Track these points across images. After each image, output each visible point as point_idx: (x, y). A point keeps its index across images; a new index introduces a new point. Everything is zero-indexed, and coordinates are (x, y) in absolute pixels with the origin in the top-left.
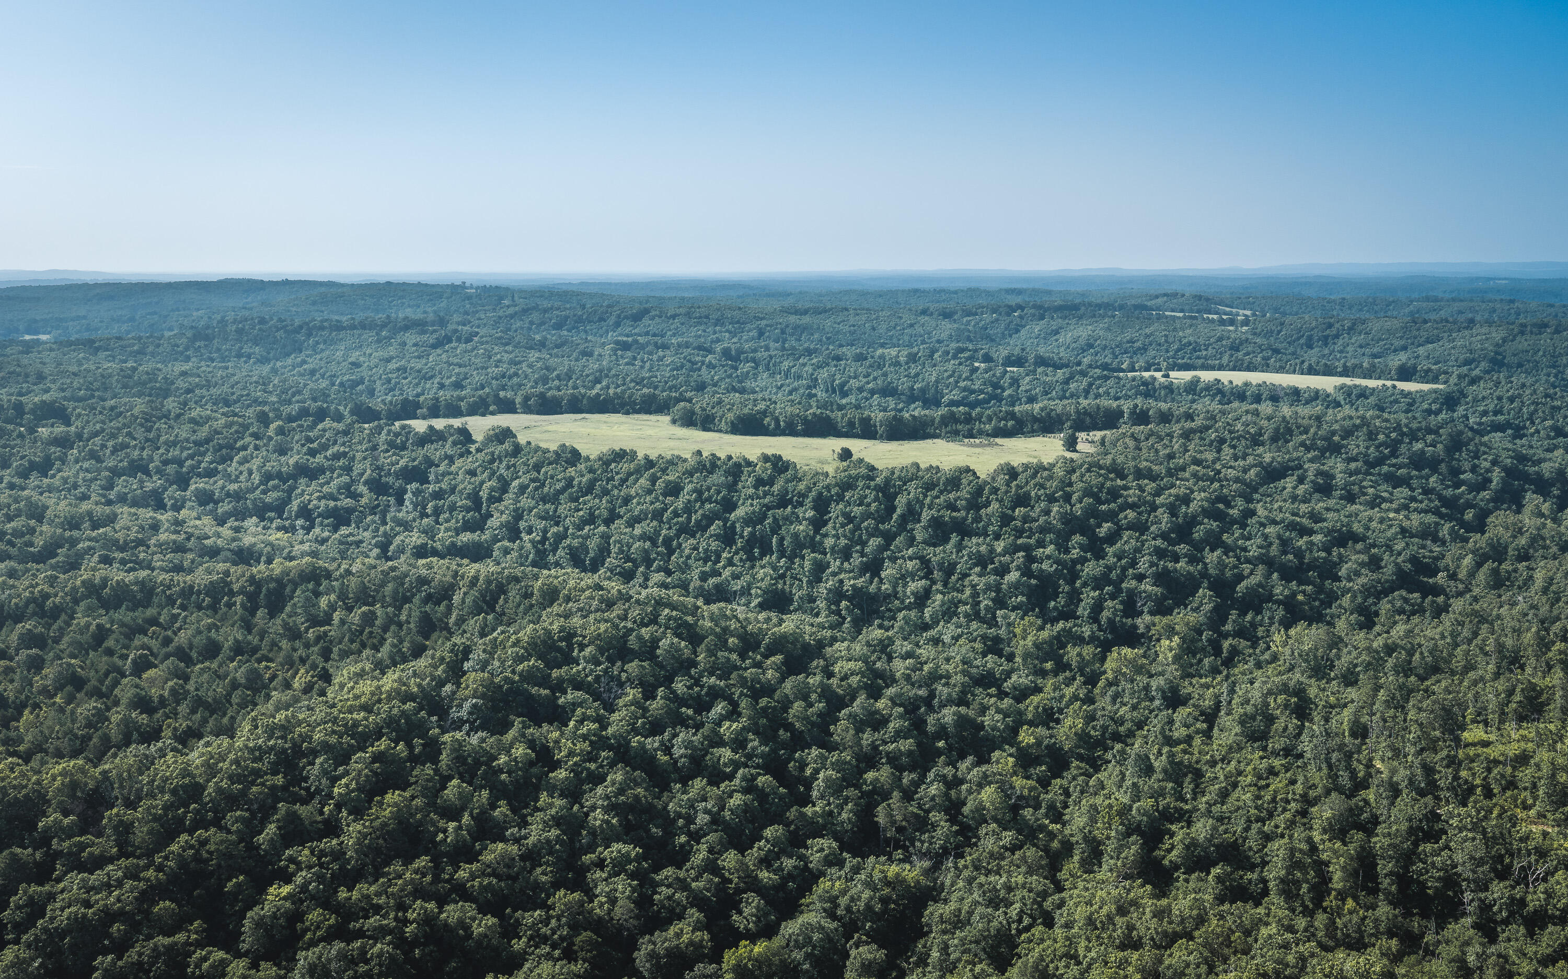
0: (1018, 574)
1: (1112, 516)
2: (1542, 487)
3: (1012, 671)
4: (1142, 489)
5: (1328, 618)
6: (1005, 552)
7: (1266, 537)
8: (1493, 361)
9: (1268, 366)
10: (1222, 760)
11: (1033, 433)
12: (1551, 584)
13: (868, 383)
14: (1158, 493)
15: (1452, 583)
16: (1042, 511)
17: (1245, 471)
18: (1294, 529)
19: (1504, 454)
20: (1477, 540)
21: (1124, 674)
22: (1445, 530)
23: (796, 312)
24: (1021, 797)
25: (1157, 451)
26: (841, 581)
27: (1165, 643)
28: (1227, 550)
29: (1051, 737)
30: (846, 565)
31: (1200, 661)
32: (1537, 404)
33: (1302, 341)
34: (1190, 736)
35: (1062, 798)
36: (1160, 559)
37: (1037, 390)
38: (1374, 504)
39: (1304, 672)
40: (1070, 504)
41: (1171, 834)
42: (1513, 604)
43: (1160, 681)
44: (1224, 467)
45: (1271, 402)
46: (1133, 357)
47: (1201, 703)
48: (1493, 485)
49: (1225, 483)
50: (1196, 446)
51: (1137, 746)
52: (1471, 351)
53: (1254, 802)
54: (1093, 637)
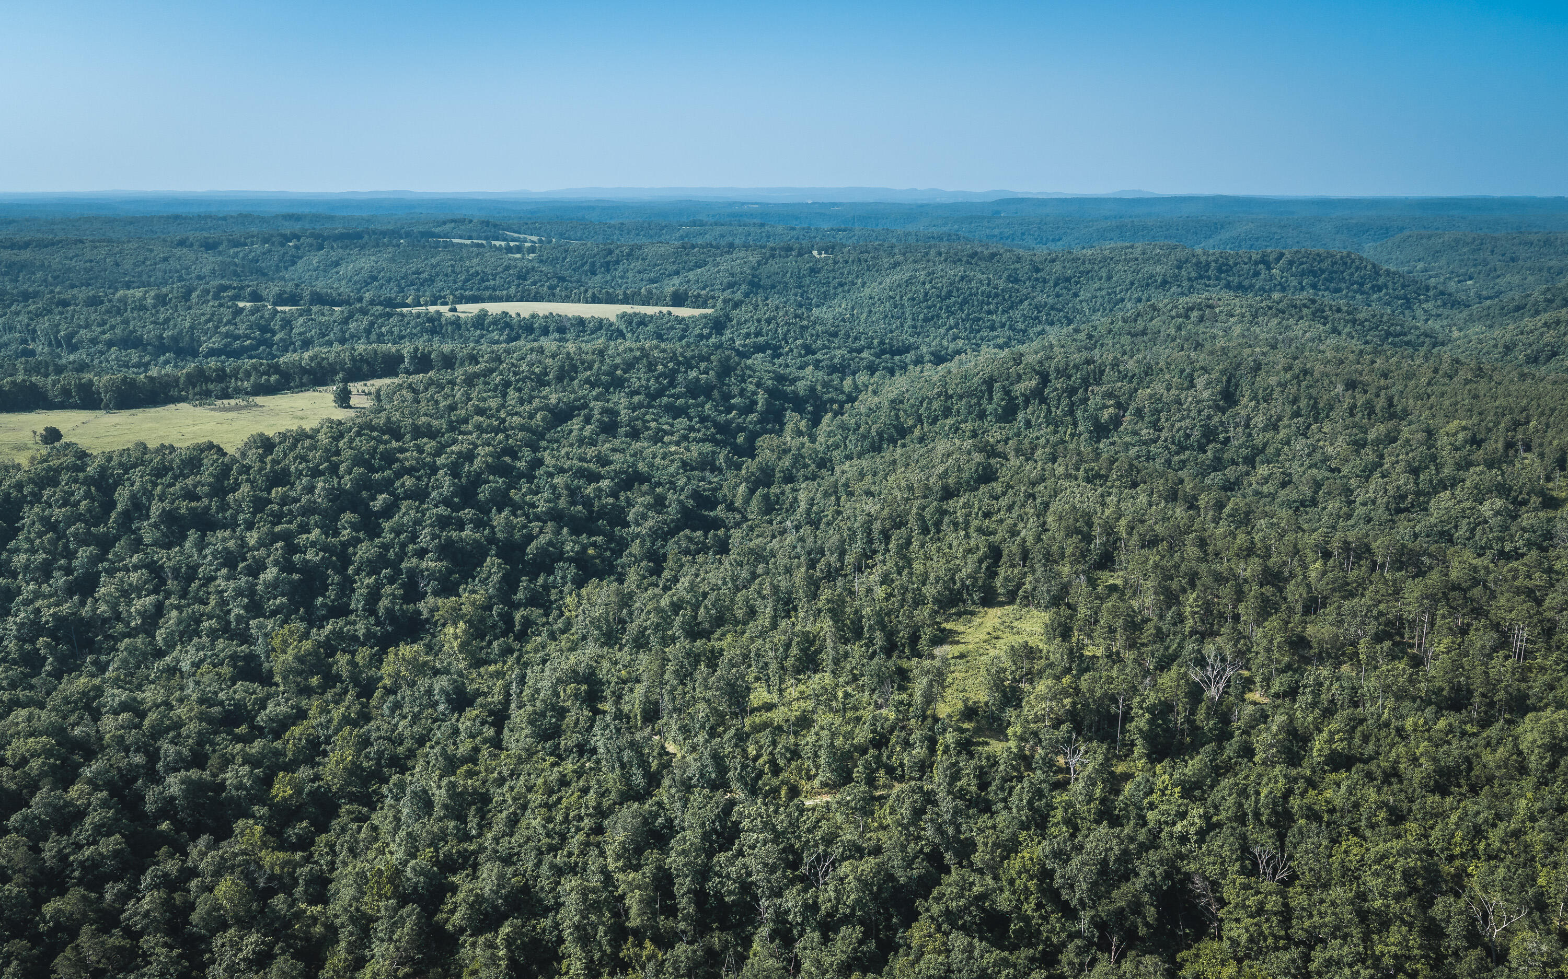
0: (275, 570)
1: (386, 486)
2: (798, 404)
3: (268, 697)
4: (420, 451)
5: (619, 569)
6: (261, 544)
7: (554, 488)
8: (751, 284)
9: (554, 295)
10: (511, 775)
11: (302, 387)
12: (812, 505)
13: (104, 333)
14: (438, 453)
15: (730, 514)
16: (304, 488)
17: (531, 417)
18: (582, 476)
19: (766, 376)
20: (750, 466)
21: (403, 679)
22: (721, 458)
23: (13, 246)
24: (272, 877)
25: (437, 402)
26: (38, 611)
27: (450, 630)
28: (515, 508)
29: (317, 778)
30: (45, 587)
31: (490, 643)
32: (790, 324)
33: (586, 268)
34: (476, 750)
35: (329, 858)
36: (442, 529)
37: (313, 332)
38: (657, 439)
39: (596, 640)
40: (338, 476)
41: (454, 889)
42: (783, 532)
43: (443, 682)
44: (508, 415)
45: (556, 335)
46: (418, 290)
47: (490, 700)
48: (759, 407)
49: (510, 432)
50: (479, 393)
51: (417, 770)
52: (732, 275)
53: (544, 827)
54: (369, 635)
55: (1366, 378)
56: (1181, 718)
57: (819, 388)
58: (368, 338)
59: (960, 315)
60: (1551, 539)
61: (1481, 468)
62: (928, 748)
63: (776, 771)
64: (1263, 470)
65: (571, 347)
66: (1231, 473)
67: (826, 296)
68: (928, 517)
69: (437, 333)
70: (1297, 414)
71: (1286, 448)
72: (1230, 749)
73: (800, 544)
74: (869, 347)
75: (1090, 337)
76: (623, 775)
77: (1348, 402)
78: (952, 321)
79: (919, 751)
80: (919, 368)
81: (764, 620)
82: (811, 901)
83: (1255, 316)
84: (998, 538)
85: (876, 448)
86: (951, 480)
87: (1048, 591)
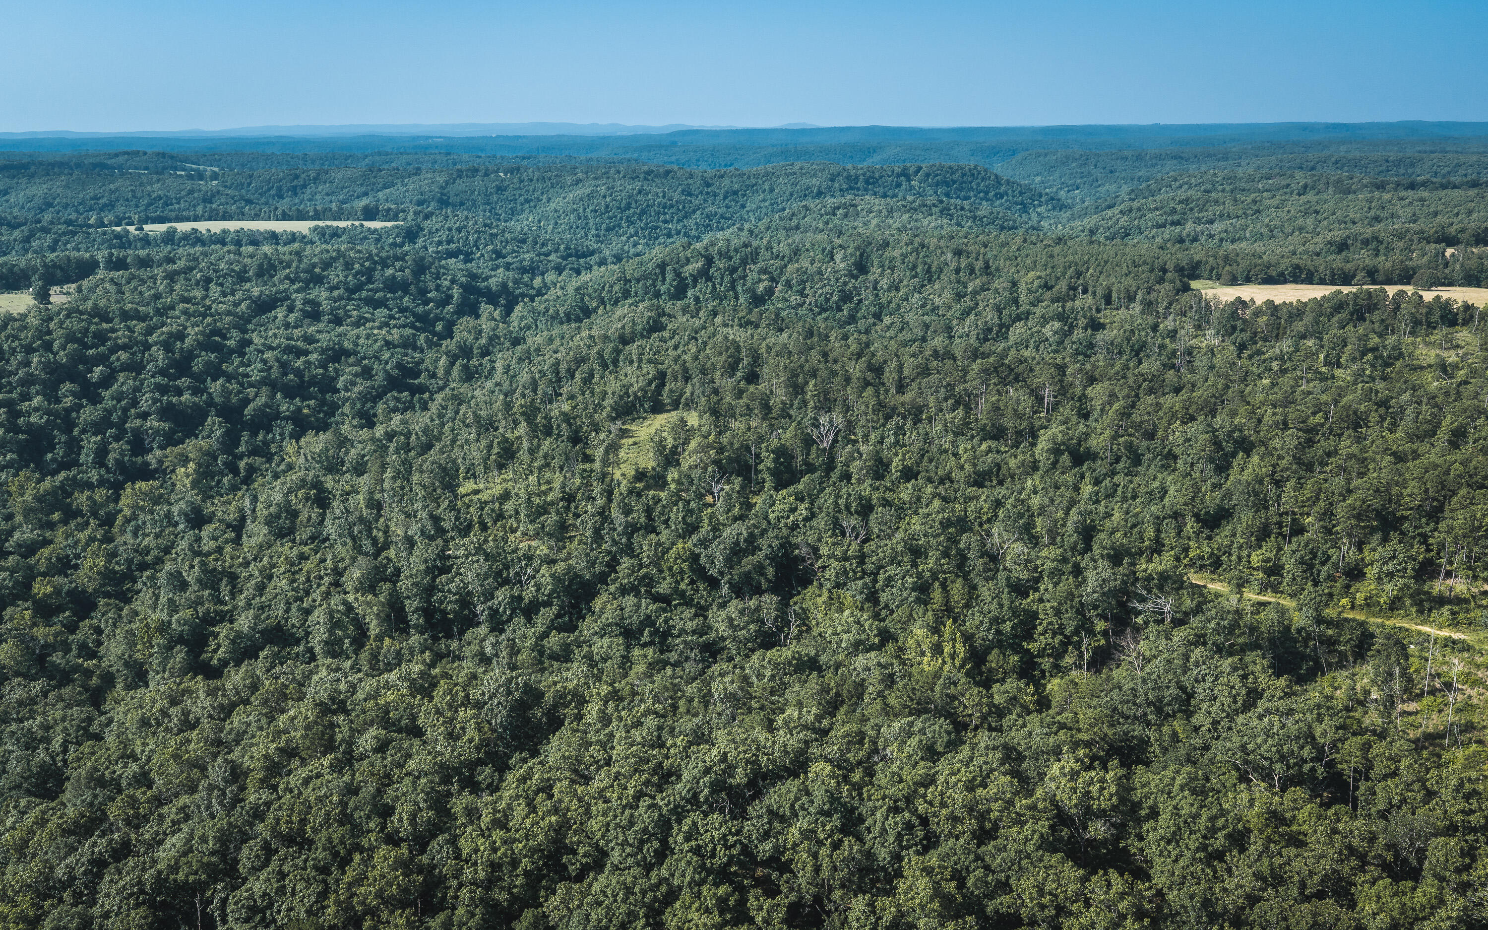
0: (2, 431)
1: (102, 359)
2: (492, 298)
3: (13, 529)
4: (129, 329)
5: (333, 425)
7: (265, 362)
8: (440, 200)
9: (243, 214)
10: (255, 559)
14: (150, 331)
15: (433, 381)
16: (20, 363)
17: (236, 304)
18: (291, 352)
19: (459, 274)
20: (448, 345)
21: (142, 509)
22: (421, 340)
24: (46, 646)
25: (141, 293)
27: (181, 471)
28: (229, 378)
29: (71, 582)
31: (219, 482)
32: (479, 232)
33: (272, 192)
34: (220, 547)
35: (94, 637)
36: (162, 395)
38: (359, 324)
40: (52, 352)
41: (215, 635)
43: (180, 507)
44: (213, 303)
45: (251, 243)
46: (99, 214)
47: (226, 518)
48: (455, 300)
49: (217, 317)
50: (182, 286)
52: (422, 193)
53: (290, 586)
54: (102, 480)
55: (971, 248)
57: (511, 285)
59: (639, 224)
60: (1093, 348)
61: (1048, 303)
64: (887, 321)
66: (862, 325)
67: (513, 212)
69: (127, 246)
70: (914, 277)
71: (905, 303)
74: (557, 250)
77: (953, 266)
78: (632, 230)
79: (599, 502)
82: (516, 595)
83: (891, 212)
84: (664, 365)
86: (627, 332)
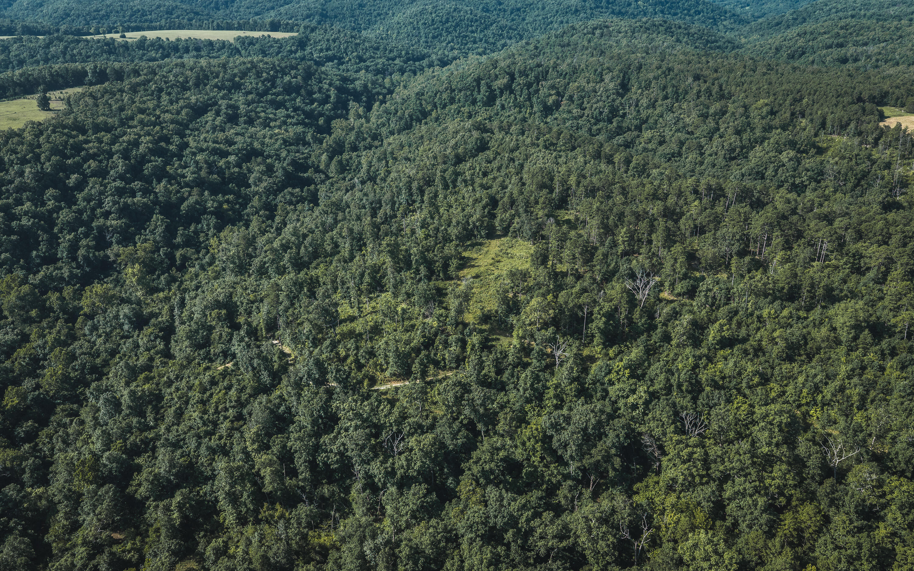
1: (77, 168)
2: (357, 96)
4: (100, 141)
5: (246, 217)
7: (197, 163)
8: (322, 15)
9: (191, 25)
10: (177, 378)
11: (15, 96)
12: (370, 167)
14: (113, 142)
15: (317, 175)
16: (16, 173)
17: (178, 113)
18: (216, 154)
19: (335, 78)
20: (329, 140)
21: (98, 307)
22: (309, 136)
25: (110, 106)
27: (130, 269)
28: (171, 178)
29: (38, 387)
31: (159, 276)
32: (348, 42)
33: (213, 5)
34: (151, 359)
35: (50, 446)
36: (120, 197)
37: (25, 54)
38: (266, 124)
39: (232, 271)
40: (40, 163)
41: (139, 469)
42: (353, 187)
43: (125, 310)
44: (162, 112)
45: (195, 53)
46: (99, 22)
47: (160, 319)
48: (332, 99)
49: (164, 125)
50: (141, 97)
51: (111, 375)
52: (309, 9)
53: (201, 418)
54: (72, 276)
55: (705, 73)
56: (623, 316)
57: (370, 85)
58: (64, 57)
59: (455, 34)
60: (823, 175)
61: (779, 130)
62: (461, 347)
63: (360, 367)
64: (647, 134)
65: (203, 62)
66: (628, 136)
67: (370, 23)
68: (447, 178)
69: (114, 53)
70: (666, 98)
71: (661, 119)
72: (656, 336)
73: (365, 198)
74: (400, 56)
75: (536, 48)
76: (254, 375)
77: (696, 88)
78: (450, 38)
79: (454, 349)
80: (431, 70)
81: (345, 252)
82: (389, 469)
83: (633, 32)
84: (494, 189)
85: (408, 127)
86: (460, 150)
87: (530, 229)
